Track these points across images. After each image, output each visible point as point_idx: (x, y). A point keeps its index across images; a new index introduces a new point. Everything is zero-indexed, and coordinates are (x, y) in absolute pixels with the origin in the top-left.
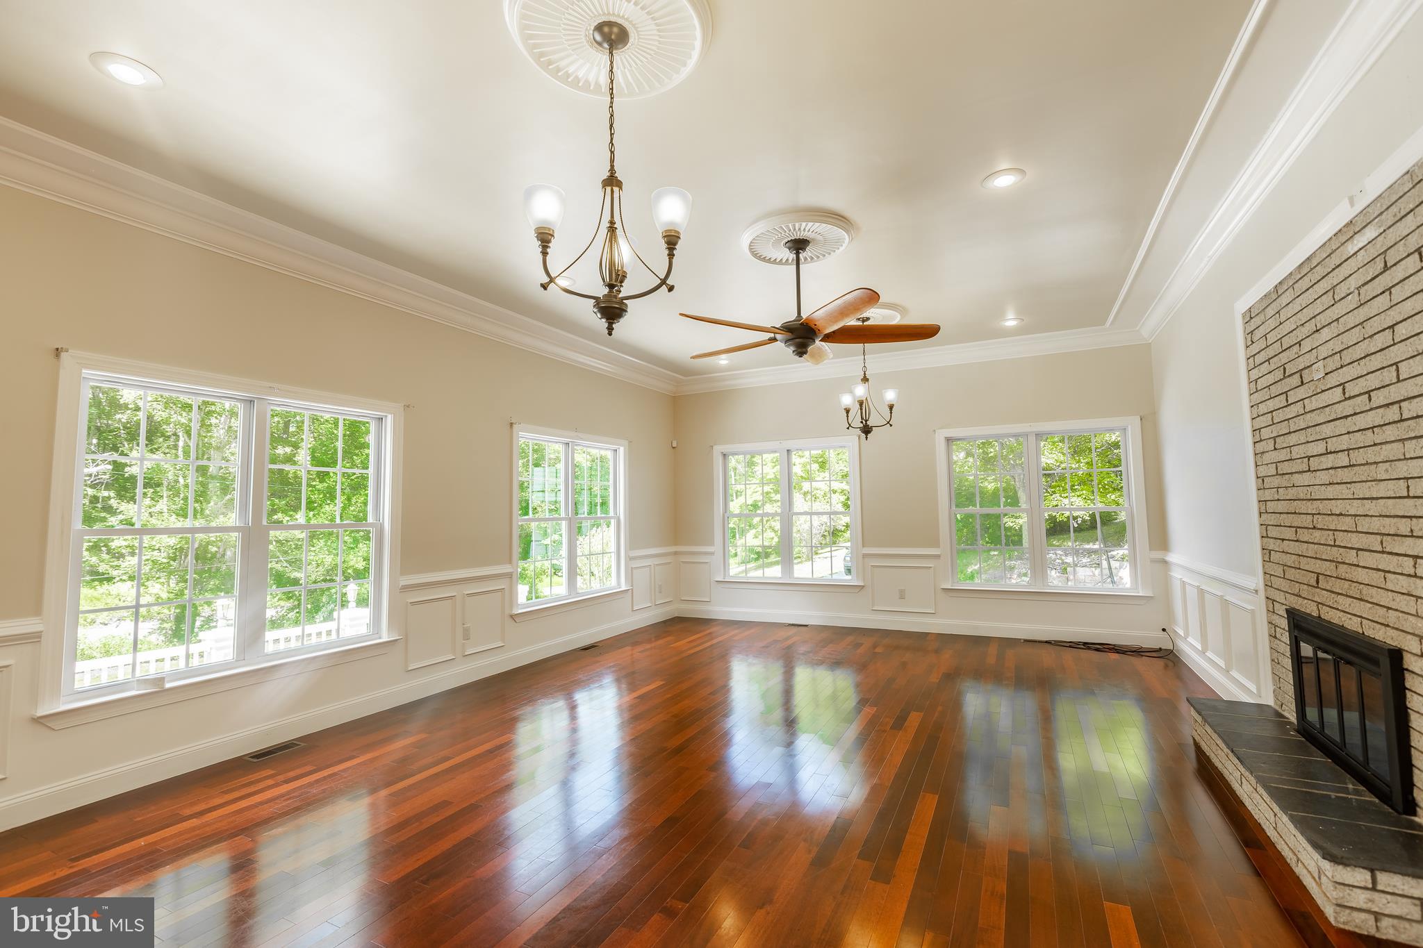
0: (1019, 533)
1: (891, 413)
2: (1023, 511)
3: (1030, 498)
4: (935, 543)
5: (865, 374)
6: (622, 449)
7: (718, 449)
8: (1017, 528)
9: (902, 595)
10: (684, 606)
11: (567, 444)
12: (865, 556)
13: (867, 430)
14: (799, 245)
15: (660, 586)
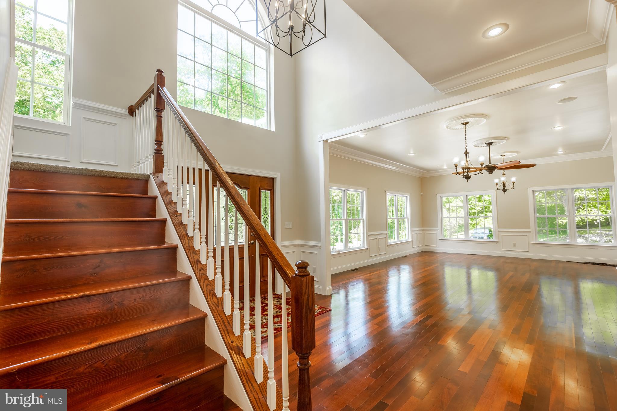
0: (565, 226)
1: (514, 185)
2: (566, 216)
3: (569, 211)
4: (529, 228)
5: (504, 173)
6: (409, 196)
7: (438, 196)
8: (563, 224)
9: (515, 245)
10: (426, 247)
11: (396, 196)
12: (499, 231)
13: (505, 191)
14: (489, 144)
15: (419, 240)
